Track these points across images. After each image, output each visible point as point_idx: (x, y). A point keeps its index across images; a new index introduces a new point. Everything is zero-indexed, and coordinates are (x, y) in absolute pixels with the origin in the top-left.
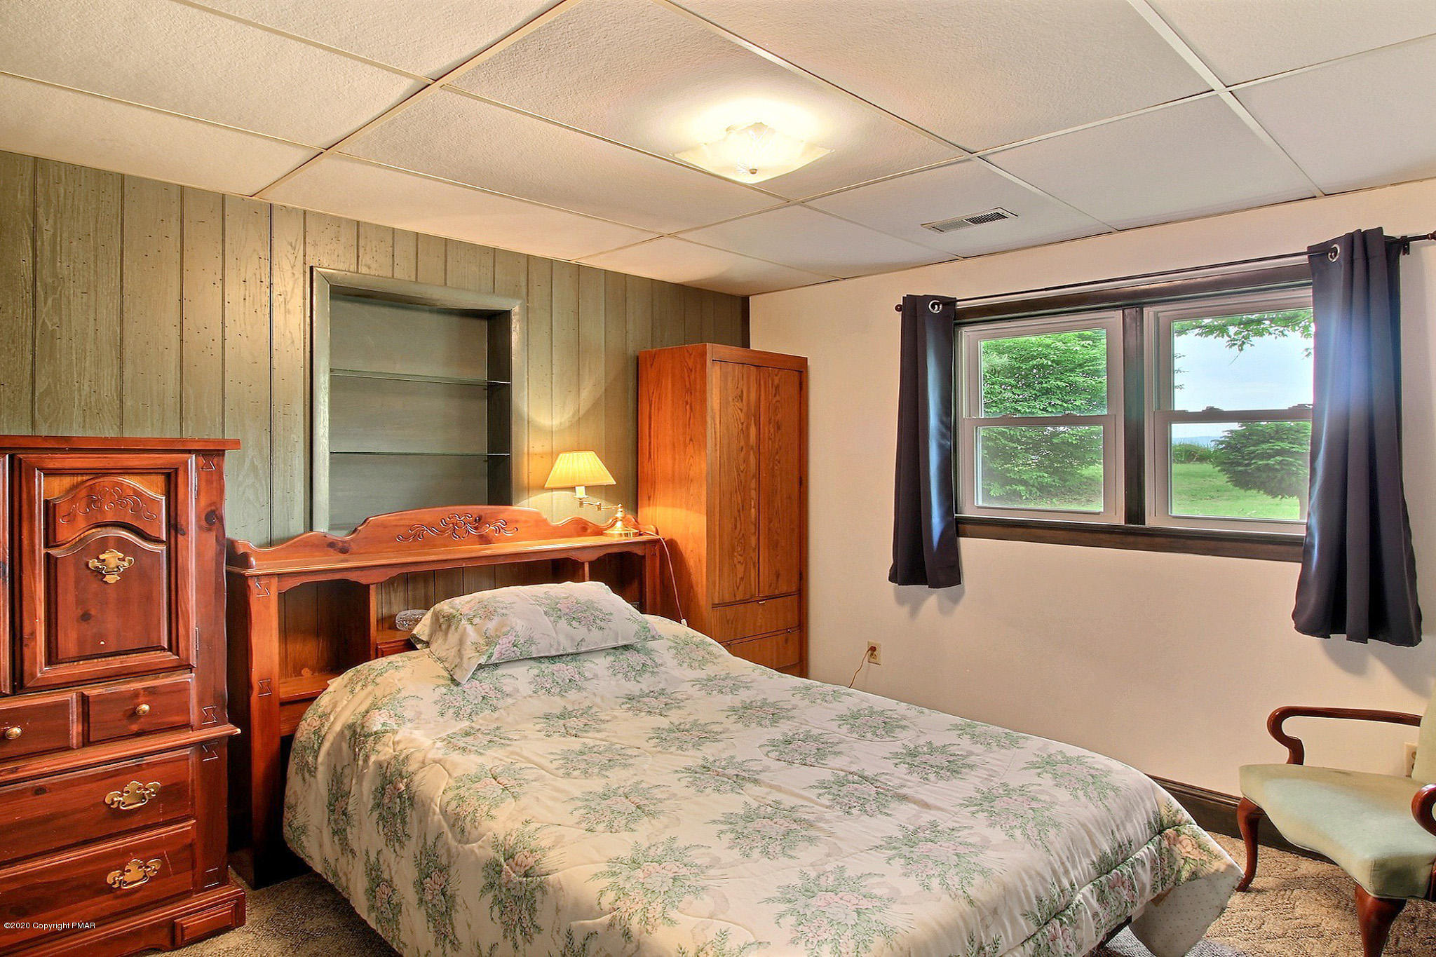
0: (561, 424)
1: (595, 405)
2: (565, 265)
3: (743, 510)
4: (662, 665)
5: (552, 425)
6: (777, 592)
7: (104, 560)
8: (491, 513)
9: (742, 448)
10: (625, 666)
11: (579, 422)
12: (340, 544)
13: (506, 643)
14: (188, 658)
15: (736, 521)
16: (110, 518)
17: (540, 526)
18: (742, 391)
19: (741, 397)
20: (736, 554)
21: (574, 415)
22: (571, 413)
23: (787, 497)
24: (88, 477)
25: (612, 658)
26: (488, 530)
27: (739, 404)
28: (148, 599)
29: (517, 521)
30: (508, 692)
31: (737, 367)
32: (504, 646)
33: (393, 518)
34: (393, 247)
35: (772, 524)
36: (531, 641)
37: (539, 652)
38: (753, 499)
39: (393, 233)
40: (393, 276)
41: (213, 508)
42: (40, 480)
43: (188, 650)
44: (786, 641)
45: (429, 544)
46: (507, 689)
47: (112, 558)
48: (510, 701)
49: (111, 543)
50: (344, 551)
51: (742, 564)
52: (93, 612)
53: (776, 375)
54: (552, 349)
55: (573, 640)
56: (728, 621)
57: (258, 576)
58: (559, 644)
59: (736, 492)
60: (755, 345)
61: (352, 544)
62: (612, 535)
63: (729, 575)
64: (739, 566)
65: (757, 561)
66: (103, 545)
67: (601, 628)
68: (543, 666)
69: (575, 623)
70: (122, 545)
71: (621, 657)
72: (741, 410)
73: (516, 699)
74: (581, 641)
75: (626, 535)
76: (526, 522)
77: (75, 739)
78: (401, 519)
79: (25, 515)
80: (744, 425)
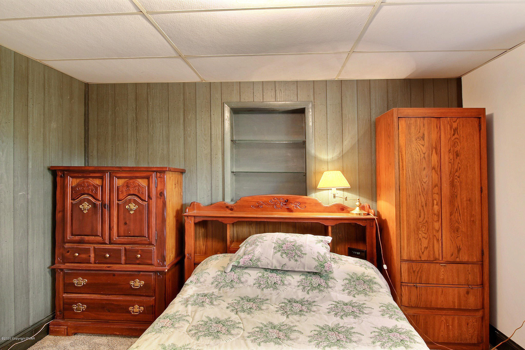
0: (332, 158)
1: (352, 148)
2: (332, 82)
3: (426, 206)
4: (331, 288)
5: (328, 159)
6: (458, 260)
7: (130, 206)
8: (293, 199)
9: (424, 168)
10: (308, 283)
11: (342, 157)
12: (230, 207)
13: (247, 258)
14: (152, 242)
15: (420, 212)
16: (132, 193)
17: (317, 206)
18: (424, 135)
19: (423, 138)
20: (420, 232)
21: (340, 154)
22: (338, 152)
23: (467, 200)
24: (127, 180)
25: (303, 277)
26: (292, 206)
27: (421, 142)
28: (141, 220)
29: (305, 203)
30: (242, 281)
31: (418, 119)
32: (246, 259)
33: (250, 198)
34: (253, 89)
35: (453, 217)
36: (258, 260)
37: (262, 266)
38: (435, 199)
39: (253, 84)
40: (254, 101)
41: (162, 191)
42: (116, 180)
43: (152, 239)
44: (468, 293)
45: (264, 210)
46: (243, 280)
47: (133, 206)
48: (241, 285)
49: (132, 200)
50: (232, 210)
51: (426, 239)
52: (127, 222)
53: (454, 122)
54: (327, 123)
55: (280, 263)
56: (414, 272)
57: (187, 216)
58: (272, 263)
59: (420, 195)
60: (465, 106)
61: (235, 207)
62: (353, 214)
63: (415, 244)
64: (423, 240)
65: (440, 238)
66: (130, 202)
67: (296, 261)
68: (266, 273)
69: (284, 255)
70: (135, 202)
71: (309, 278)
72: (423, 145)
73: (244, 285)
74: (285, 265)
75: (360, 214)
76: (310, 203)
77: (123, 262)
78: (253, 199)
79: (112, 191)
80: (426, 154)
